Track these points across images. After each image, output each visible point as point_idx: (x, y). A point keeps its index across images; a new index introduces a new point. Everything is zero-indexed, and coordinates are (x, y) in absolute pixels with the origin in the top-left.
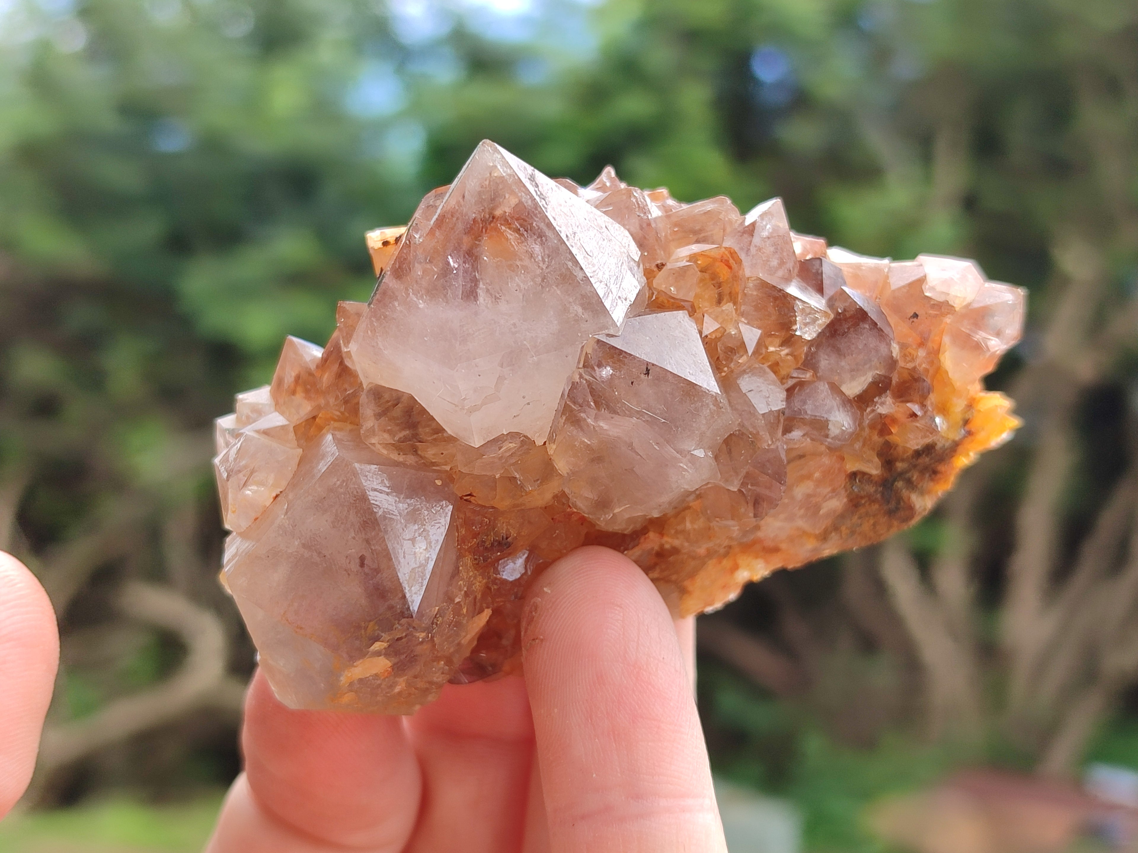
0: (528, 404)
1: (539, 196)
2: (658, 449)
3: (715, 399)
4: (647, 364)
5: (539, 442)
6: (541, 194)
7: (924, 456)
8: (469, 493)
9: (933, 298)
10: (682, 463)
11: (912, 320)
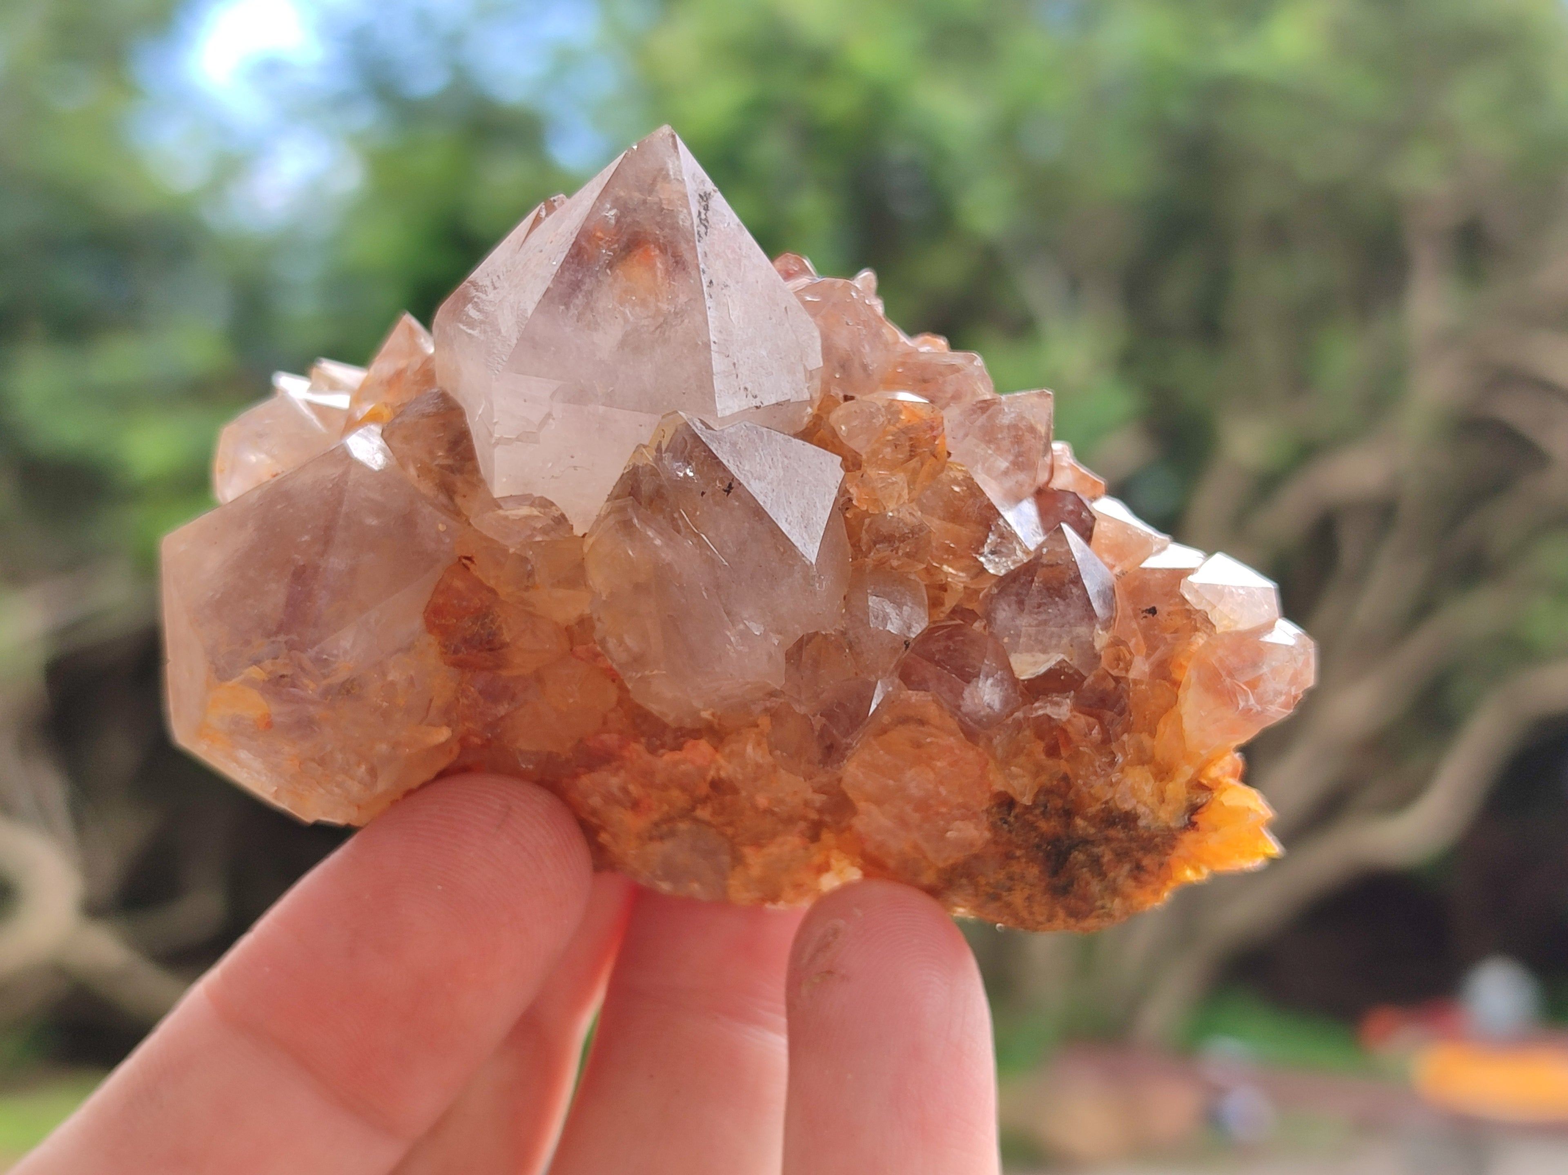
0: (575, 468)
1: (701, 219)
2: (706, 597)
3: (807, 567)
4: (733, 480)
5: (578, 531)
6: (706, 220)
7: (1119, 827)
8: (470, 556)
9: (1190, 602)
10: (730, 632)
11: (1145, 614)
